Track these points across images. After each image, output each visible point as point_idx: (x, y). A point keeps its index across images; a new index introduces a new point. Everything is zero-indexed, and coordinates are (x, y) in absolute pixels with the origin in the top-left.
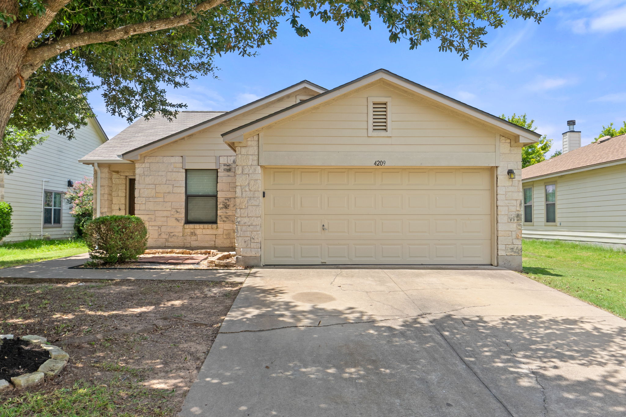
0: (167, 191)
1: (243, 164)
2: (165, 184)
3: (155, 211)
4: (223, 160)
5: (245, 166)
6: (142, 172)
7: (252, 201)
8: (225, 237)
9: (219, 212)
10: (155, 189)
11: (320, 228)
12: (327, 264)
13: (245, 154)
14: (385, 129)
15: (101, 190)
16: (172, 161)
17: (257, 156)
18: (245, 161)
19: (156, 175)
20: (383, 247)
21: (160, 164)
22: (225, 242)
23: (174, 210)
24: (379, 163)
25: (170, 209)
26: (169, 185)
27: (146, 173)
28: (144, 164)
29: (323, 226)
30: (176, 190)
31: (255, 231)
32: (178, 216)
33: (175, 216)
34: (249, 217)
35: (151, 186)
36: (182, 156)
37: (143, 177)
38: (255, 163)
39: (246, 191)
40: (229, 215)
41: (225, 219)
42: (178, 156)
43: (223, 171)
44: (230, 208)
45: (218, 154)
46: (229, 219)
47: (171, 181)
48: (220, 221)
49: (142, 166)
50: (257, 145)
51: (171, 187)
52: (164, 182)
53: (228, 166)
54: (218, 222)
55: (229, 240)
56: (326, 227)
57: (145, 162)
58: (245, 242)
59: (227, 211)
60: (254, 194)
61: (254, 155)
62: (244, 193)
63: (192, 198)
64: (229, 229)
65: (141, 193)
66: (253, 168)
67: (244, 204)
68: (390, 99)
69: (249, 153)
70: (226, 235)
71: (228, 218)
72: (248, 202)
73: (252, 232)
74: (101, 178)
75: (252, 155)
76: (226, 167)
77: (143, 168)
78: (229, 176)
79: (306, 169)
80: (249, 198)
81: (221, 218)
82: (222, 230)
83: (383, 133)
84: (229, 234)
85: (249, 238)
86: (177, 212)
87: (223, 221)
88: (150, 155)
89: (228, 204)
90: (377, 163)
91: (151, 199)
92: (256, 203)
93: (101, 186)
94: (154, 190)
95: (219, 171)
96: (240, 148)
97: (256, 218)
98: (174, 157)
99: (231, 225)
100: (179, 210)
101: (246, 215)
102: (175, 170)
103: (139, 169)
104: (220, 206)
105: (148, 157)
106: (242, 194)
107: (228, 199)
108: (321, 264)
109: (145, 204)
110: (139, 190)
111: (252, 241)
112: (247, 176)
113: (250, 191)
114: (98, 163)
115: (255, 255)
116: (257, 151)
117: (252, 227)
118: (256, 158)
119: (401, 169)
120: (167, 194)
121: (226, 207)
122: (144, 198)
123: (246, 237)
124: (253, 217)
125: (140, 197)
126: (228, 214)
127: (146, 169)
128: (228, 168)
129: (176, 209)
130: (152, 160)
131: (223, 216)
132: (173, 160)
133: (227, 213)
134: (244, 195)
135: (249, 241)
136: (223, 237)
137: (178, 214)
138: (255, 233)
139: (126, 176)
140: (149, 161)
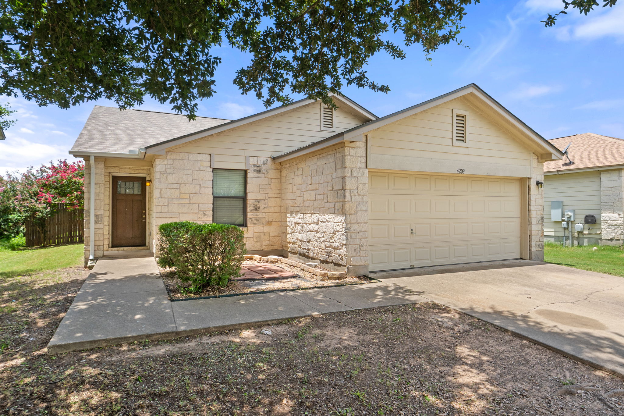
0: (194, 192)
1: (353, 166)
2: (192, 184)
3: (180, 213)
4: (252, 161)
5: (354, 168)
6: (164, 170)
7: (361, 206)
8: (255, 240)
9: (249, 215)
10: (180, 188)
11: (409, 232)
12: (415, 267)
13: (354, 155)
14: (463, 140)
15: (96, 188)
16: (199, 159)
17: (365, 159)
18: (354, 162)
19: (181, 173)
20: (455, 248)
21: (185, 161)
22: (256, 245)
23: (202, 213)
24: (460, 171)
25: (197, 211)
26: (196, 185)
27: (168, 171)
28: (166, 161)
29: (412, 230)
30: (203, 190)
31: (363, 238)
32: (206, 219)
33: (202, 219)
34: (358, 223)
35: (175, 186)
36: (210, 154)
37: (165, 175)
38: (363, 165)
39: (355, 195)
40: (260, 218)
41: (255, 222)
42: (206, 154)
43: (253, 172)
44: (260, 210)
45: (248, 154)
46: (260, 221)
47: (197, 181)
48: (251, 224)
49: (164, 163)
50: (365, 147)
51: (197, 187)
52: (190, 182)
53: (258, 167)
54: (248, 224)
55: (259, 244)
56: (414, 231)
57: (168, 158)
58: (355, 250)
59: (258, 214)
60: (362, 199)
61: (362, 157)
62: (353, 197)
63: (219, 199)
64: (260, 231)
65: (162, 192)
66: (361, 171)
67: (353, 209)
68: (468, 112)
69: (358, 155)
70: (256, 238)
71: (258, 221)
72: (357, 207)
73: (361, 239)
74: (96, 174)
75: (360, 157)
76: (256, 168)
77: (165, 165)
78: (259, 177)
79: (398, 173)
80: (358, 203)
81: (252, 221)
82: (252, 232)
83: (462, 144)
84: (259, 237)
85: (358, 246)
86: (205, 215)
87: (254, 224)
88: (173, 151)
89: (258, 206)
90: (459, 171)
91: (175, 201)
92: (364, 208)
93: (95, 184)
94: (178, 191)
95: (248, 171)
96: (348, 148)
97: (364, 224)
98: (201, 155)
99: (262, 228)
100: (207, 213)
101: (355, 221)
102: (202, 168)
103: (160, 166)
104: (249, 208)
105: (170, 153)
106: (351, 198)
107: (258, 201)
108: (410, 267)
109: (168, 206)
110: (159, 190)
111: (362, 248)
112: (356, 178)
113: (359, 195)
114: (95, 156)
115: (364, 264)
116: (365, 153)
117: (361, 234)
118: (364, 160)
119: (466, 177)
120: (193, 195)
121: (256, 209)
122: (167, 199)
123: (355, 244)
124: (362, 223)
125: (161, 198)
126: (258, 217)
127: (169, 166)
128: (258, 169)
129: (204, 211)
130: (175, 156)
131: (253, 219)
132: (200, 157)
133: (257, 215)
134: (353, 200)
135: (359, 249)
136: (254, 240)
137: (206, 216)
138: (364, 240)
139: (110, 173)
140: (172, 157)
